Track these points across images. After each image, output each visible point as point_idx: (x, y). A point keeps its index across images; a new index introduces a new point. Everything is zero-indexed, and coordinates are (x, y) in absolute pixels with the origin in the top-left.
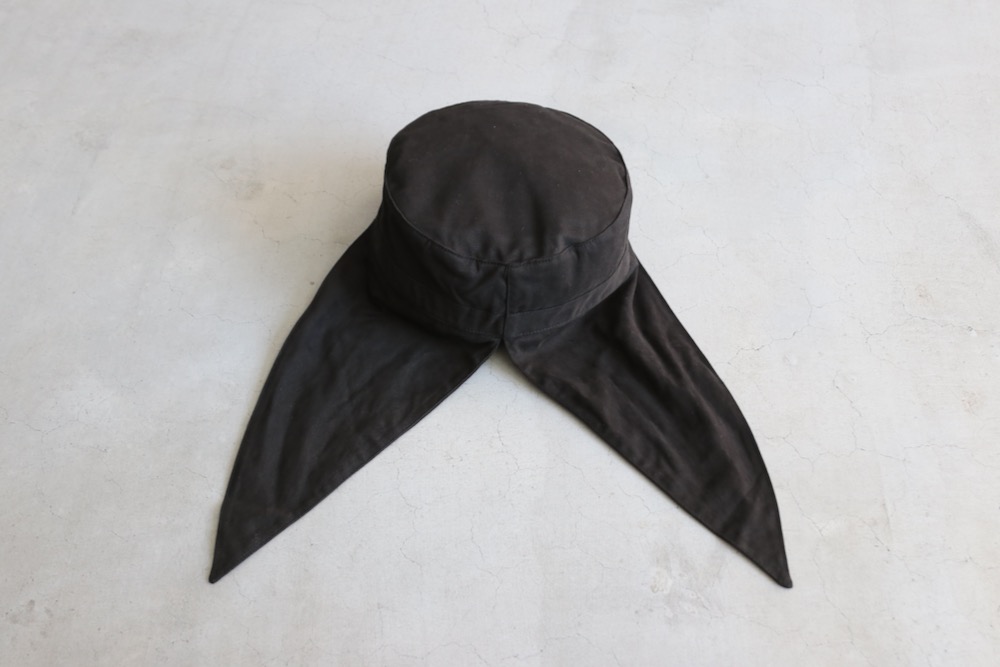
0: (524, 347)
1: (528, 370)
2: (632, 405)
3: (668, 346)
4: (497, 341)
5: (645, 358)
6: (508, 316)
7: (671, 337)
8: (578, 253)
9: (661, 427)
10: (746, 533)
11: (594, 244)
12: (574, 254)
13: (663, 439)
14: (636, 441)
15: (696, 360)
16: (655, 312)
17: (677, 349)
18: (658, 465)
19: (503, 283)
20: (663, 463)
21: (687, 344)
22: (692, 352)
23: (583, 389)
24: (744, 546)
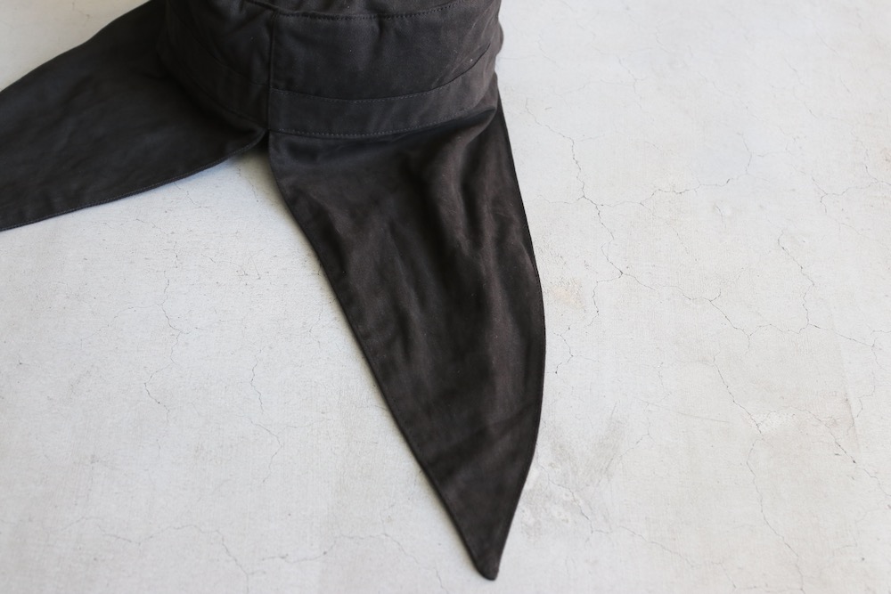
0: (296, 151)
1: (285, 182)
2: (399, 263)
3: (486, 210)
4: (260, 132)
5: (444, 211)
6: (272, 89)
7: (496, 202)
8: (381, 25)
9: (423, 301)
10: (463, 476)
11: (407, 21)
12: (375, 25)
13: (415, 314)
14: (376, 306)
15: (515, 239)
16: (491, 166)
17: (498, 218)
18: (389, 345)
19: (266, 36)
20: (398, 345)
21: (516, 218)
22: (515, 227)
23: (342, 223)
24: (451, 494)
